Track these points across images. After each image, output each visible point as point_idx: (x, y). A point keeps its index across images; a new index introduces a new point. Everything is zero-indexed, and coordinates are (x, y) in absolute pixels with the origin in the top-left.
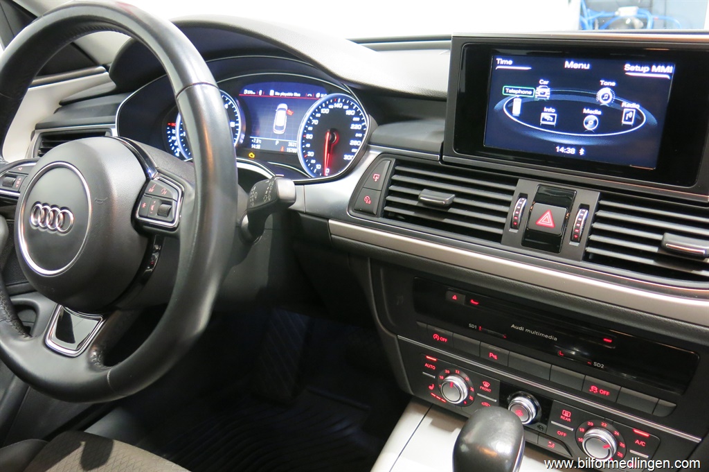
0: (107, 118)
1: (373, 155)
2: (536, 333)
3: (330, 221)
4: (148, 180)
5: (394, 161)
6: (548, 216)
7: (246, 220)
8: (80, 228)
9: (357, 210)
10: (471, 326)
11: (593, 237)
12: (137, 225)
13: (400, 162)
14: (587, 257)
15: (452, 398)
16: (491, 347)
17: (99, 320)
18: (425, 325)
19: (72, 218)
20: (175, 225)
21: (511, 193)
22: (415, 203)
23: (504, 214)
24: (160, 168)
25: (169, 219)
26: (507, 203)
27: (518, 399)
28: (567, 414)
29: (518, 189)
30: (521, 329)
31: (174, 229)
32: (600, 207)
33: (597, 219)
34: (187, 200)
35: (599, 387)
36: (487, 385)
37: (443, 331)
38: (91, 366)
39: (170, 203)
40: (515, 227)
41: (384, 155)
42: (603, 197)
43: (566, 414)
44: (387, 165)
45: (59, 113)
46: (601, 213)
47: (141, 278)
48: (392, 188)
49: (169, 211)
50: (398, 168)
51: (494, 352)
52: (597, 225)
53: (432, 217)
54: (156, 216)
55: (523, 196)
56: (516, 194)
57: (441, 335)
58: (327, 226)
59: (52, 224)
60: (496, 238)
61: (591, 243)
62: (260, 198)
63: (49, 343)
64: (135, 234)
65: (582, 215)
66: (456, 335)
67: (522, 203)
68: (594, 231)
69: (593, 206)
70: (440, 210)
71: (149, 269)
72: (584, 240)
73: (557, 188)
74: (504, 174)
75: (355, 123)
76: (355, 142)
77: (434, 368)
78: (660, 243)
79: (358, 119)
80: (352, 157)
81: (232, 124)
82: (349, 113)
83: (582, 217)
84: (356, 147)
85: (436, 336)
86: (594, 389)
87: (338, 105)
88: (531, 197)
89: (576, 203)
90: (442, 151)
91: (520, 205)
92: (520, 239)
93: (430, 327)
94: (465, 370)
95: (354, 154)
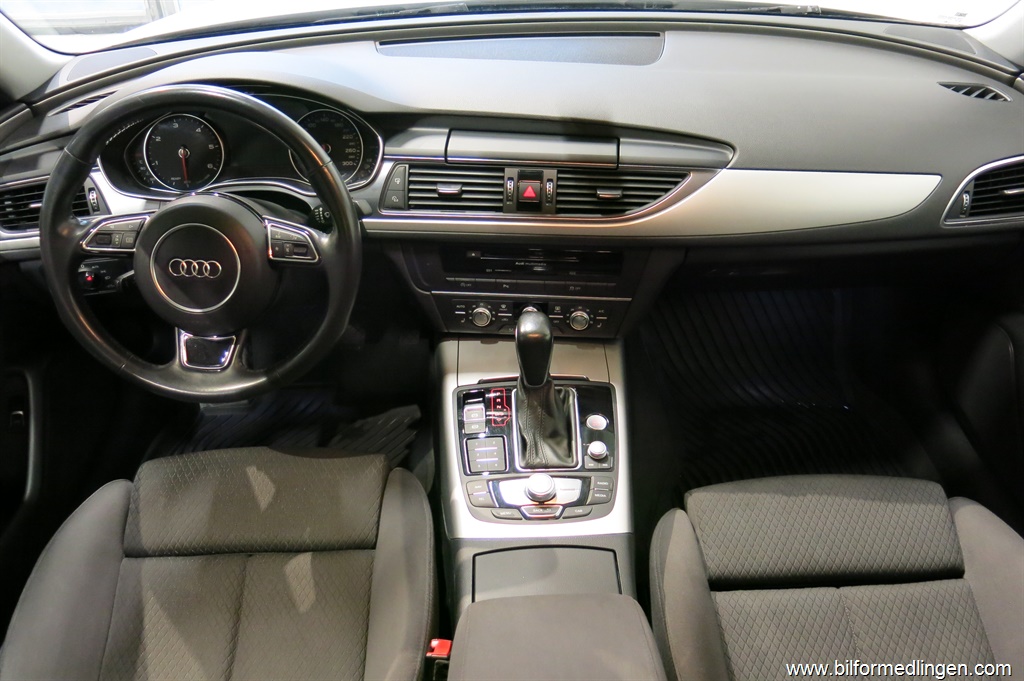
2: (532, 264)
3: (364, 220)
5: (407, 166)
6: (530, 189)
9: (387, 208)
10: (488, 270)
11: (560, 198)
13: (411, 166)
14: (559, 211)
15: (482, 323)
16: (503, 281)
18: (453, 279)
21: (502, 178)
23: (501, 193)
26: (502, 185)
27: (525, 309)
28: (558, 308)
29: (506, 175)
30: (522, 264)
32: (559, 179)
33: (559, 187)
35: (575, 286)
37: (468, 280)
40: (510, 200)
41: (399, 162)
42: (559, 172)
44: (402, 168)
46: (562, 183)
48: (413, 185)
50: (411, 171)
52: (561, 191)
55: (510, 178)
57: (467, 282)
60: (498, 209)
61: (559, 202)
67: (510, 183)
68: (559, 194)
69: (555, 180)
70: (456, 197)
72: (554, 201)
73: (531, 169)
74: (494, 166)
75: (346, 134)
76: (350, 150)
77: (464, 307)
78: (595, 195)
79: (348, 130)
80: (350, 163)
81: (211, 147)
82: (338, 125)
83: (550, 187)
84: (352, 154)
85: (463, 284)
86: (572, 288)
87: (324, 120)
88: (516, 179)
89: (545, 179)
90: (446, 155)
91: (510, 185)
92: (515, 207)
93: (457, 279)
94: (487, 301)
95: (351, 160)
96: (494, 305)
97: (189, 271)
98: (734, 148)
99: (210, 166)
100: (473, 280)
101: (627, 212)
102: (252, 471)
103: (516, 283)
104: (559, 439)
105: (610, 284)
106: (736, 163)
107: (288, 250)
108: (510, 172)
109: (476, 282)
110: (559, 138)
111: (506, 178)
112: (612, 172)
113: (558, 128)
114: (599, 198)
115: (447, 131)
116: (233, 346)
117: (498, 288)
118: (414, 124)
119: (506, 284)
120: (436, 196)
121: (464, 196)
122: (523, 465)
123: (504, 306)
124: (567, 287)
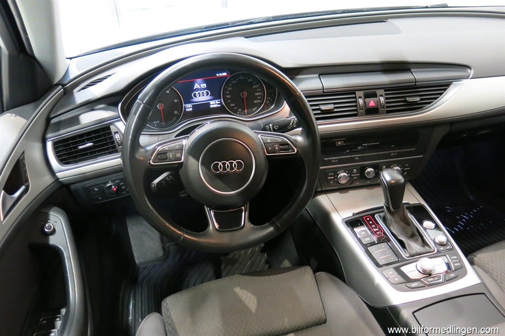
2: (372, 144)
6: (372, 102)
10: (347, 151)
15: (343, 182)
16: (355, 156)
20: (295, 152)
21: (354, 97)
23: (357, 106)
26: (356, 102)
28: (384, 167)
30: (366, 144)
32: (386, 94)
33: (386, 99)
35: (394, 153)
40: (361, 109)
42: (385, 91)
49: (288, 148)
53: (328, 115)
54: (281, 151)
55: (360, 97)
57: (335, 159)
60: (355, 115)
61: (388, 107)
68: (388, 103)
70: (330, 111)
72: (385, 107)
73: (370, 92)
74: (350, 92)
75: (255, 84)
76: (258, 94)
77: (332, 174)
78: (405, 101)
79: (256, 82)
80: (258, 101)
81: (176, 101)
82: (249, 80)
83: (382, 99)
84: (259, 96)
85: (333, 161)
86: (392, 154)
87: (241, 78)
88: (363, 97)
89: (378, 95)
90: (323, 89)
91: (361, 101)
92: (364, 113)
93: (330, 158)
94: (345, 169)
95: (259, 99)
96: (348, 170)
97: (224, 169)
98: (470, 68)
99: (176, 112)
100: (339, 157)
101: (424, 108)
102: (237, 290)
103: (363, 156)
104: (415, 238)
105: (412, 149)
106: (473, 75)
107: (277, 148)
108: (358, 94)
109: (340, 159)
110: (380, 72)
111: (357, 97)
112: (413, 87)
113: (379, 68)
114: (408, 102)
115: (317, 75)
116: (243, 213)
117: (352, 160)
118: (298, 74)
119: (357, 157)
120: (320, 112)
121: (335, 110)
122: (408, 255)
123: (355, 170)
124: (390, 154)
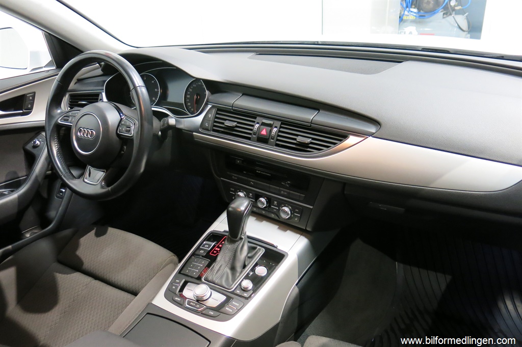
0: (100, 88)
1: (210, 106)
2: (265, 173)
3: (194, 133)
4: (121, 119)
5: (216, 109)
6: (264, 131)
7: (160, 133)
8: (97, 136)
9: (203, 129)
10: (244, 172)
11: (279, 138)
12: (118, 135)
13: (219, 110)
14: (277, 145)
17: (104, 172)
18: (229, 173)
19: (94, 133)
20: (132, 135)
21: (254, 122)
22: (223, 126)
23: (251, 130)
24: (126, 114)
25: (130, 133)
26: (253, 126)
27: (261, 199)
29: (256, 120)
30: (260, 172)
31: (132, 137)
32: (281, 127)
33: (280, 131)
34: (136, 127)
35: (284, 191)
36: (251, 194)
37: (235, 175)
38: (102, 187)
39: (130, 128)
40: (255, 135)
41: (213, 107)
42: (282, 124)
43: (276, 203)
44: (214, 111)
45: (77, 84)
46: (282, 130)
47: (120, 155)
48: (216, 120)
49: (130, 130)
50: (218, 112)
51: (252, 181)
52: (280, 134)
53: (229, 131)
54: (125, 132)
55: (258, 123)
56: (256, 122)
57: (235, 177)
58: (192, 135)
59: (87, 135)
60: (249, 139)
61: (278, 140)
62: (163, 125)
63: (86, 180)
64: (117, 139)
65: (275, 130)
66: (240, 176)
67: (257, 126)
68: (279, 136)
69: (279, 127)
70: (231, 128)
71: (122, 152)
72: (275, 139)
77: (233, 190)
78: (296, 139)
82: (203, 87)
85: (233, 177)
86: (282, 192)
89: (274, 126)
90: (232, 106)
92: (256, 139)
93: (231, 174)
94: (244, 189)
98: (380, 125)
100: (238, 176)
103: (257, 183)
105: (301, 195)
107: (123, 129)
108: (258, 119)
115: (241, 94)
117: (248, 183)
121: (236, 129)
124: (280, 191)
